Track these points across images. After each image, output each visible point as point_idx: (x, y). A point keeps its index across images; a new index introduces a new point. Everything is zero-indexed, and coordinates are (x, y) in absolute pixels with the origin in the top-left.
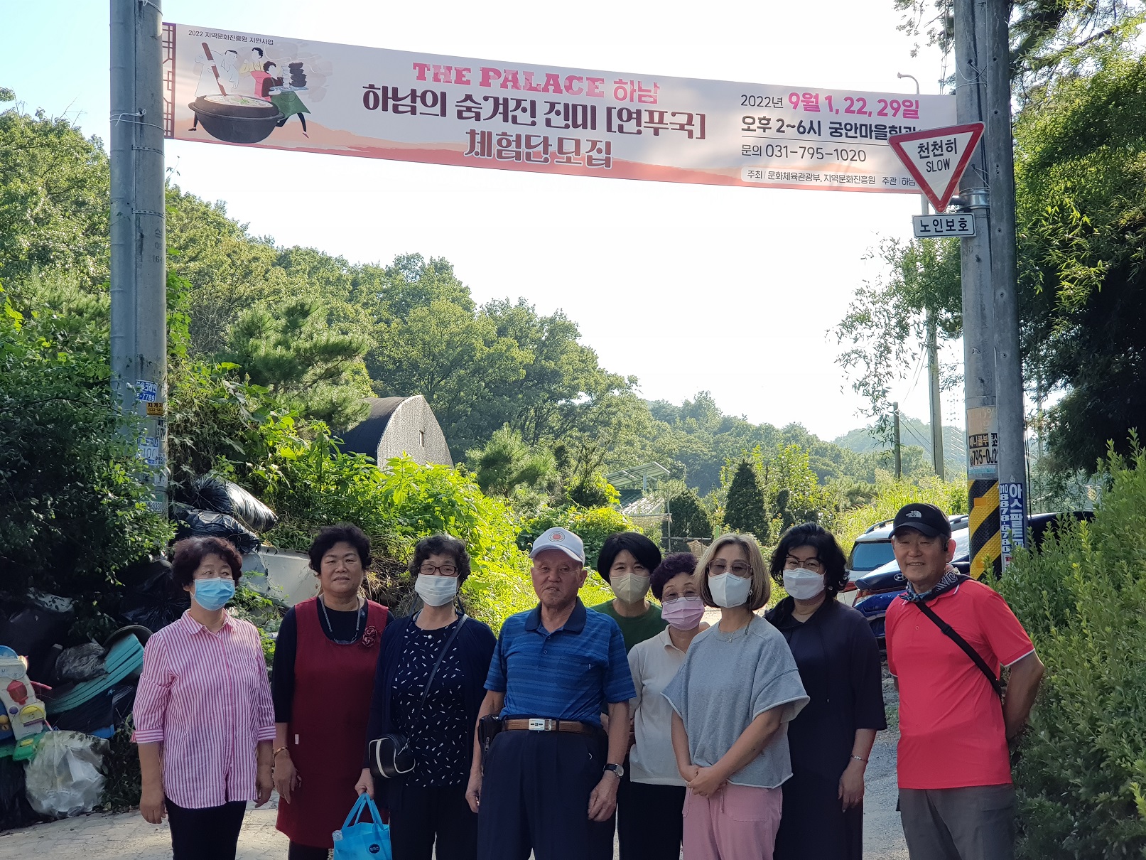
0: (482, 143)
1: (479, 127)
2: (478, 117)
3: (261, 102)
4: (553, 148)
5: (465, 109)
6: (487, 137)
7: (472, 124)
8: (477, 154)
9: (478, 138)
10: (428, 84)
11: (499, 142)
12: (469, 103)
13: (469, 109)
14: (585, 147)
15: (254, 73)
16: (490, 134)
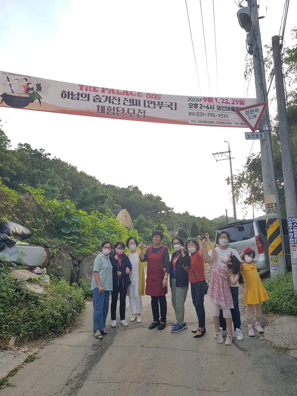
0: (102, 109)
1: (101, 104)
2: (100, 101)
3: (25, 95)
4: (126, 111)
5: (96, 99)
6: (103, 107)
7: (98, 104)
8: (100, 113)
9: (100, 108)
10: (84, 91)
11: (108, 109)
12: (97, 97)
13: (97, 99)
14: (137, 112)
15: (24, 86)
16: (104, 107)
